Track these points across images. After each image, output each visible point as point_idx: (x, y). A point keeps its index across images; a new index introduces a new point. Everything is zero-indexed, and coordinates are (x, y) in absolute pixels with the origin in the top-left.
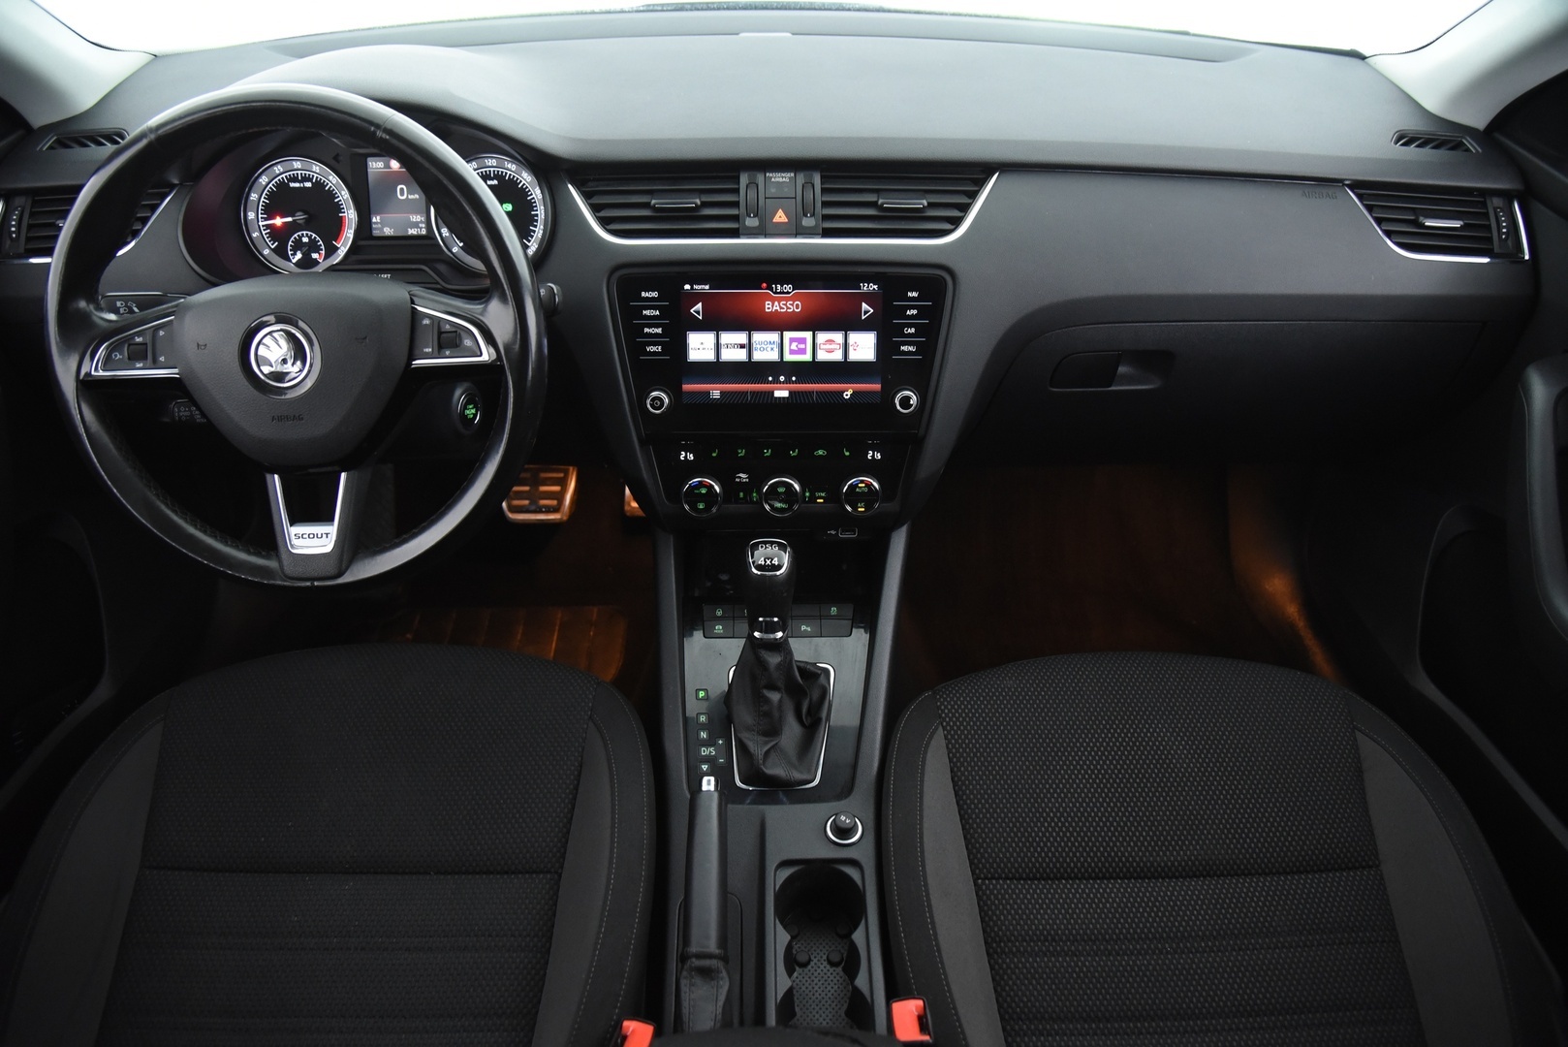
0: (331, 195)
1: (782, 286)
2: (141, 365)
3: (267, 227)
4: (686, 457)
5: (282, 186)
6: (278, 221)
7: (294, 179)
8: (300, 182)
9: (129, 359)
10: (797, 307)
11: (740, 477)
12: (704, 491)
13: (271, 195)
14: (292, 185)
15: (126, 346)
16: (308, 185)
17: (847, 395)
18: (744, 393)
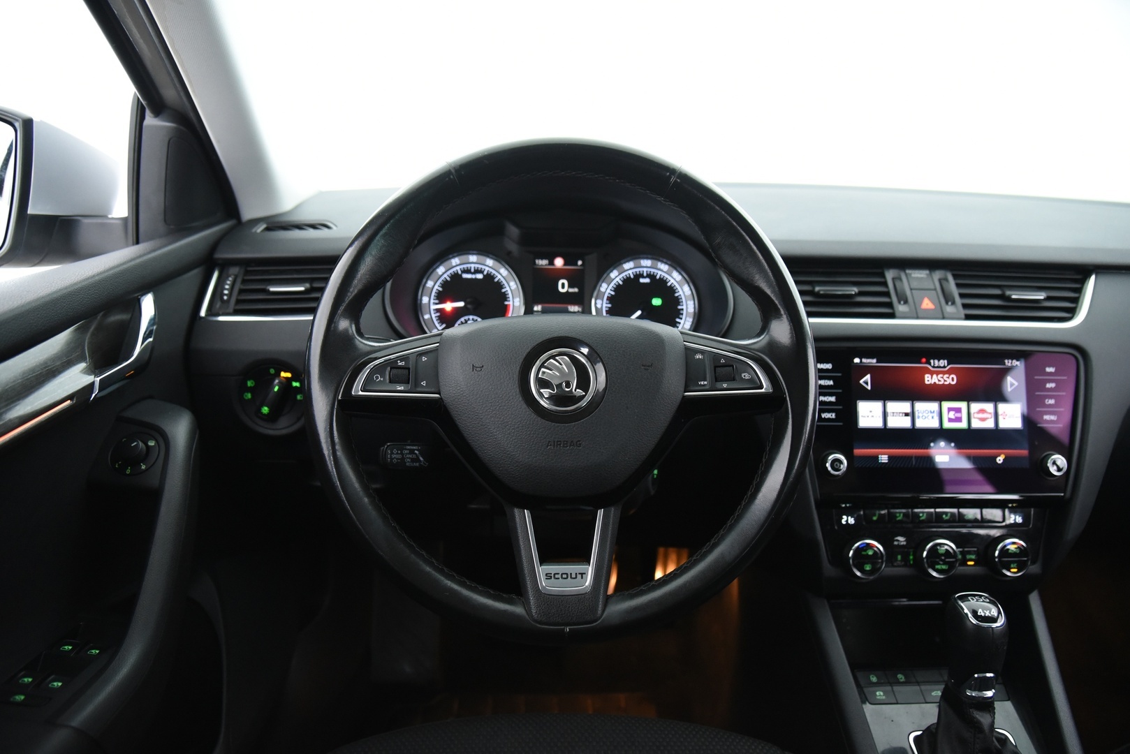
0: (499, 286)
1: (939, 361)
2: (402, 388)
3: (437, 310)
4: (847, 521)
5: (456, 277)
6: (448, 306)
7: (468, 271)
8: (472, 273)
9: (390, 382)
10: (953, 380)
11: (898, 541)
12: (870, 553)
13: (445, 285)
14: (465, 276)
15: (389, 368)
16: (480, 276)
17: (1000, 460)
18: (909, 458)
